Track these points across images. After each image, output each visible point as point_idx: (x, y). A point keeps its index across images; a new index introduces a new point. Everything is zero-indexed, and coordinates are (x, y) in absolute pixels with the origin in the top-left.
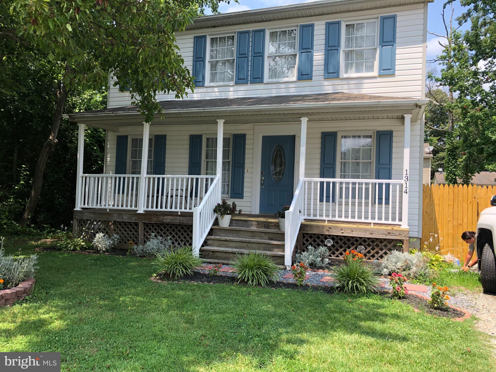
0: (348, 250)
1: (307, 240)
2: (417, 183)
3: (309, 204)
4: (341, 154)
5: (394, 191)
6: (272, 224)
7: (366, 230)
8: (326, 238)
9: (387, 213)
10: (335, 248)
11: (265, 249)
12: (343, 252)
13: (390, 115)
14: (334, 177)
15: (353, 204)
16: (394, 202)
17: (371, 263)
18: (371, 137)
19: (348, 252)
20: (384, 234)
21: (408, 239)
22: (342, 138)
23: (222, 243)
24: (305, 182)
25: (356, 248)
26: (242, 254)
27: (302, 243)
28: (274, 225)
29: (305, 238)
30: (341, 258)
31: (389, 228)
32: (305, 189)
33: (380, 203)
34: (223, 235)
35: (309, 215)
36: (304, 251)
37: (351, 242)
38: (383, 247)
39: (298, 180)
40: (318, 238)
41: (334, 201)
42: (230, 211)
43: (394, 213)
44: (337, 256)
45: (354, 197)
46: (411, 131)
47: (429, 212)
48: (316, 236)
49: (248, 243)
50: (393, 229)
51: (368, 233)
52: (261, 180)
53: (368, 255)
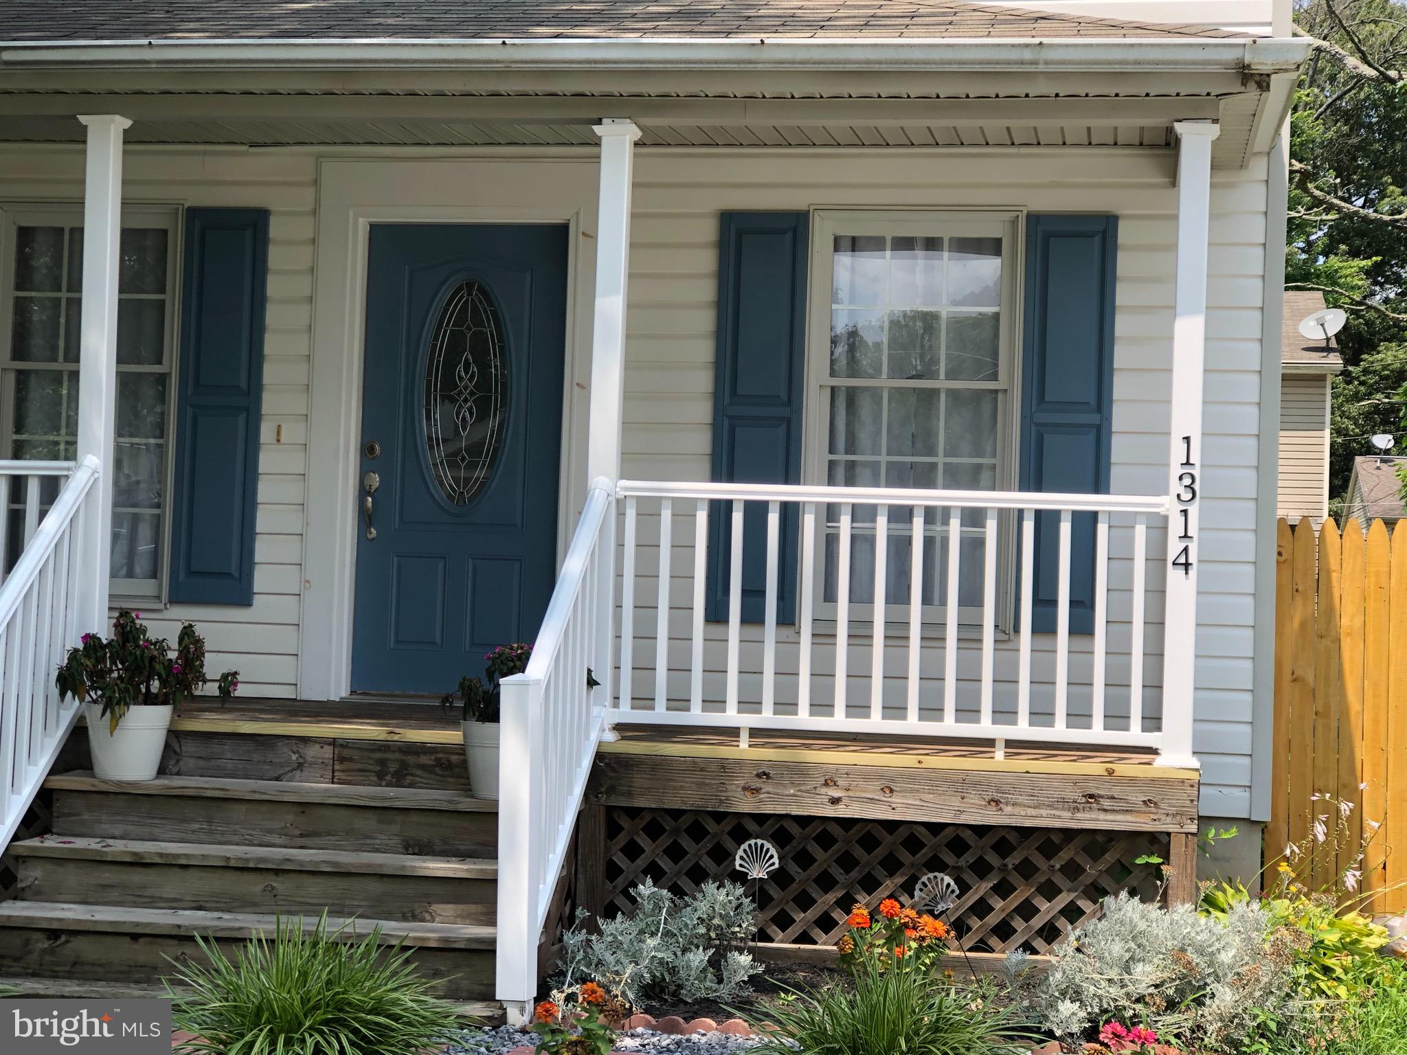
0: (863, 898)
1: (632, 851)
2: (1246, 515)
3: (645, 637)
4: (834, 342)
5: (1122, 558)
6: (425, 760)
7: (962, 784)
8: (740, 835)
9: (1080, 683)
10: (794, 888)
11: (378, 910)
12: (837, 914)
13: (1102, 124)
14: (790, 475)
15: (897, 634)
16: (1120, 622)
17: (991, 967)
18: (992, 247)
19: (860, 911)
20: (1063, 801)
21: (1193, 828)
22: (837, 249)
23: (108, 876)
24: (621, 503)
25: (908, 888)
26: (231, 941)
27: (601, 868)
28: (439, 762)
29: (622, 839)
30: (825, 945)
31: (1094, 767)
32: (620, 545)
33: (1044, 625)
34: (119, 829)
35: (643, 700)
36: (610, 913)
37: (880, 852)
38: (1059, 879)
39: (584, 494)
40: (697, 832)
41: (787, 617)
42: (164, 683)
43: (1117, 683)
44: (804, 938)
45: (898, 593)
46: (1212, 217)
47: (1310, 679)
48: (685, 822)
49: (277, 872)
50: (1111, 772)
51: (974, 799)
52: (363, 492)
53: (975, 923)
